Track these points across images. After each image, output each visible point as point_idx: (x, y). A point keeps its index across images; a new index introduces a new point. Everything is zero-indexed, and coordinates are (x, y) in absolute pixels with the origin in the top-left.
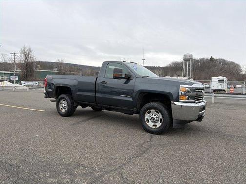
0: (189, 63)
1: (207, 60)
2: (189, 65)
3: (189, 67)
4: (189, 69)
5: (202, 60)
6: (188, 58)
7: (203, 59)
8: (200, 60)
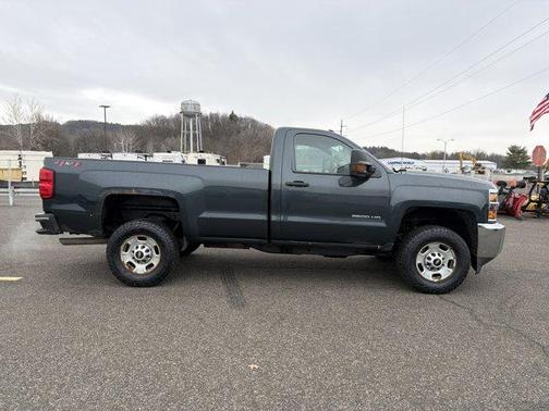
0: (194, 122)
1: (224, 118)
2: (194, 126)
3: (194, 129)
4: (195, 135)
5: (214, 117)
6: (190, 109)
7: (217, 115)
8: (211, 115)
